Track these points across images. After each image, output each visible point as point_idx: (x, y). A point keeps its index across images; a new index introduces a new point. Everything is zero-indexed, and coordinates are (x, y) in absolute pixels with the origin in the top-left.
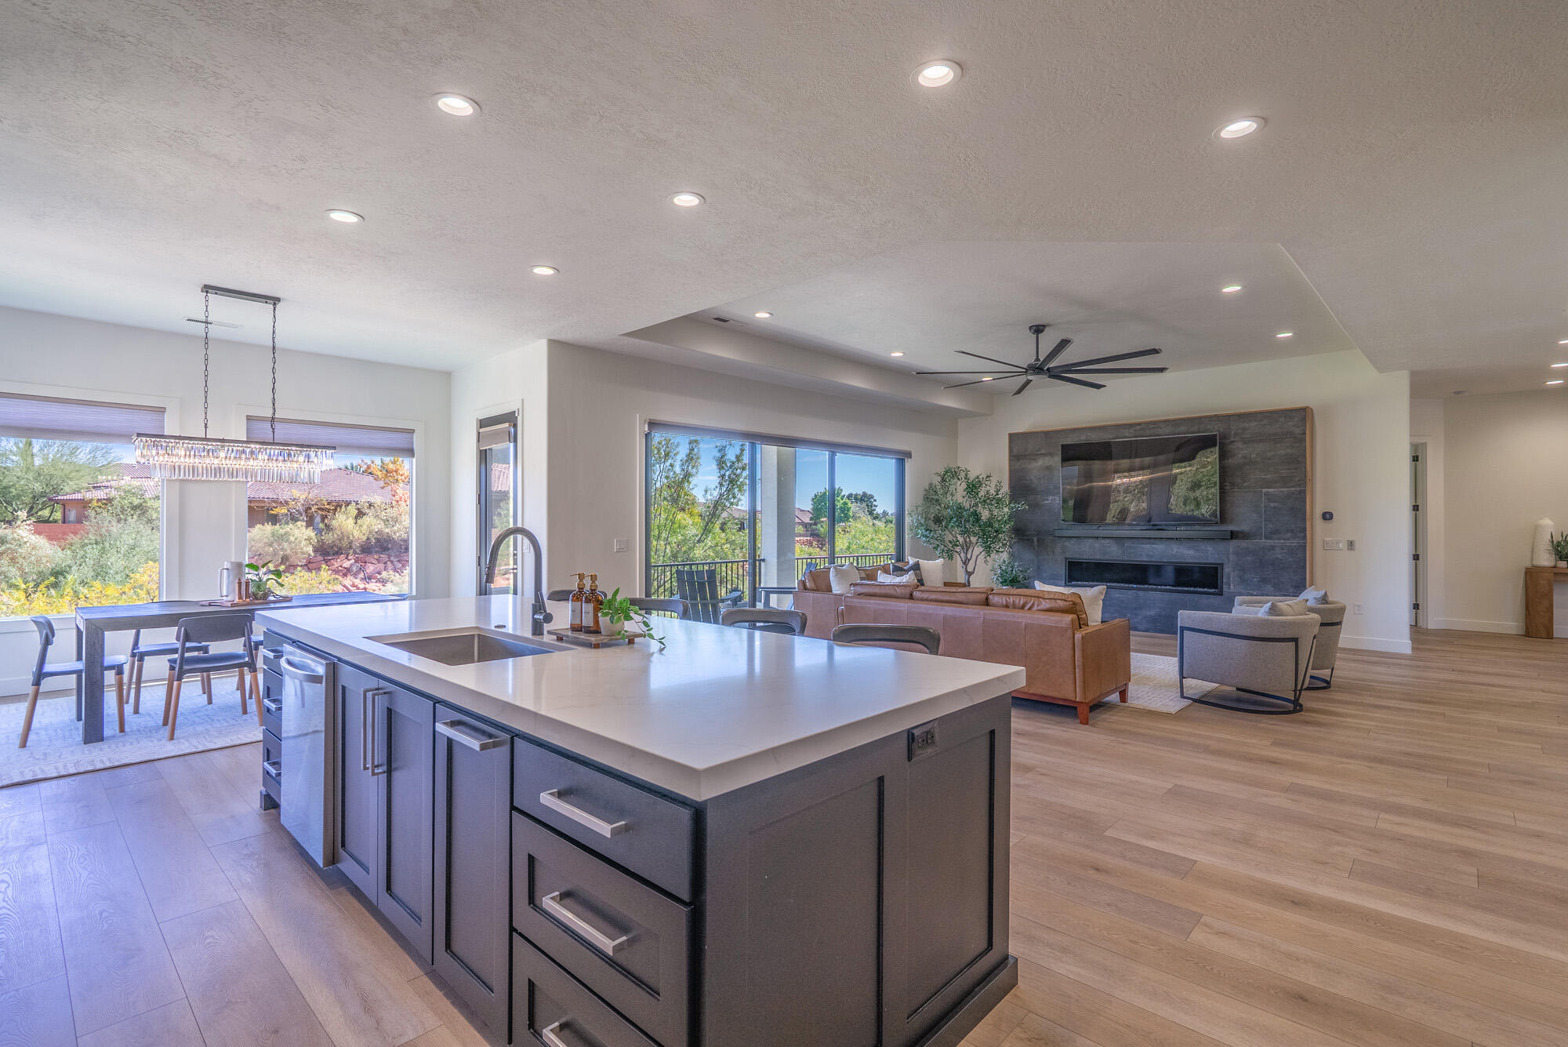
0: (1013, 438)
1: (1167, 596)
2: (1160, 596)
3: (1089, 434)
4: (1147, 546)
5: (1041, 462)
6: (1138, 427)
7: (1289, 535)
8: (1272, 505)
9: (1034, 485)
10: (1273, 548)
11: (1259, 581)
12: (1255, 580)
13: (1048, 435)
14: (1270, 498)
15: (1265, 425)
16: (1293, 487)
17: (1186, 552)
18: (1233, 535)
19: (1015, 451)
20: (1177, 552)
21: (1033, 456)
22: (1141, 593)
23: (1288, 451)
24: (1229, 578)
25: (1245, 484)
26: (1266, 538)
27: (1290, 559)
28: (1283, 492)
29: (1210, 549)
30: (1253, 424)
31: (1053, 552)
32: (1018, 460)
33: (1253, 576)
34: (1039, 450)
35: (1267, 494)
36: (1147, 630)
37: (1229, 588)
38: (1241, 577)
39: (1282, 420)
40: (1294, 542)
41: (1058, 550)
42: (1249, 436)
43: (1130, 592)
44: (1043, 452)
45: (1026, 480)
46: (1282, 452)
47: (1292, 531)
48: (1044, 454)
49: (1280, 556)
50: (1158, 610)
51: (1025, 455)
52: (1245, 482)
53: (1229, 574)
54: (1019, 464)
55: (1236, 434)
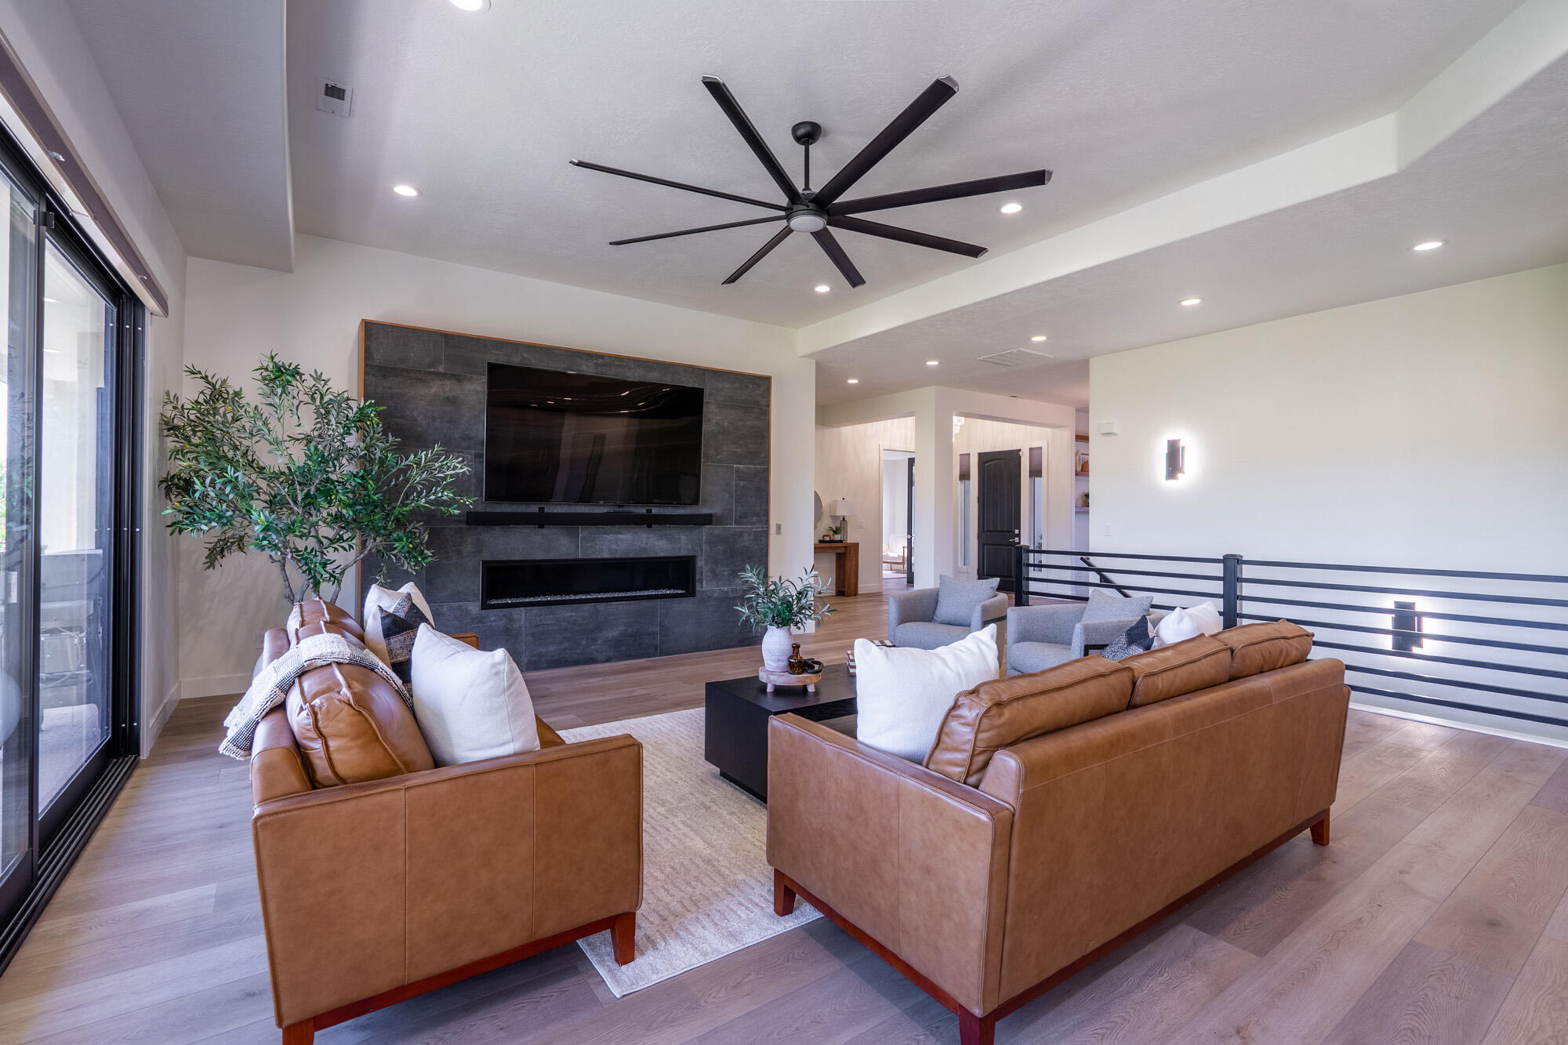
0: (371, 330)
1: (633, 606)
2: (625, 608)
3: (526, 355)
4: (610, 537)
5: (436, 388)
6: (601, 360)
7: (755, 519)
8: (742, 483)
9: (419, 429)
10: (741, 534)
11: (729, 575)
12: (726, 573)
13: (450, 340)
14: (741, 475)
15: (737, 389)
16: (759, 464)
17: (656, 543)
18: (707, 520)
19: (378, 357)
20: (646, 544)
21: (420, 375)
22: (601, 607)
23: (756, 423)
24: (702, 573)
25: (719, 457)
26: (737, 523)
27: (756, 547)
28: (749, 469)
29: (683, 537)
30: (727, 385)
31: (459, 552)
32: (385, 376)
33: (725, 569)
34: (431, 365)
35: (737, 470)
36: (608, 660)
37: (702, 587)
38: (713, 571)
39: (751, 386)
40: (758, 528)
41: (468, 547)
42: (722, 399)
43: (586, 607)
44: (441, 369)
45: (403, 417)
46: (750, 423)
47: (758, 515)
48: (440, 373)
49: (747, 543)
50: (623, 628)
51: (403, 370)
52: (718, 455)
53: (702, 567)
54: (385, 384)
55: (710, 394)
